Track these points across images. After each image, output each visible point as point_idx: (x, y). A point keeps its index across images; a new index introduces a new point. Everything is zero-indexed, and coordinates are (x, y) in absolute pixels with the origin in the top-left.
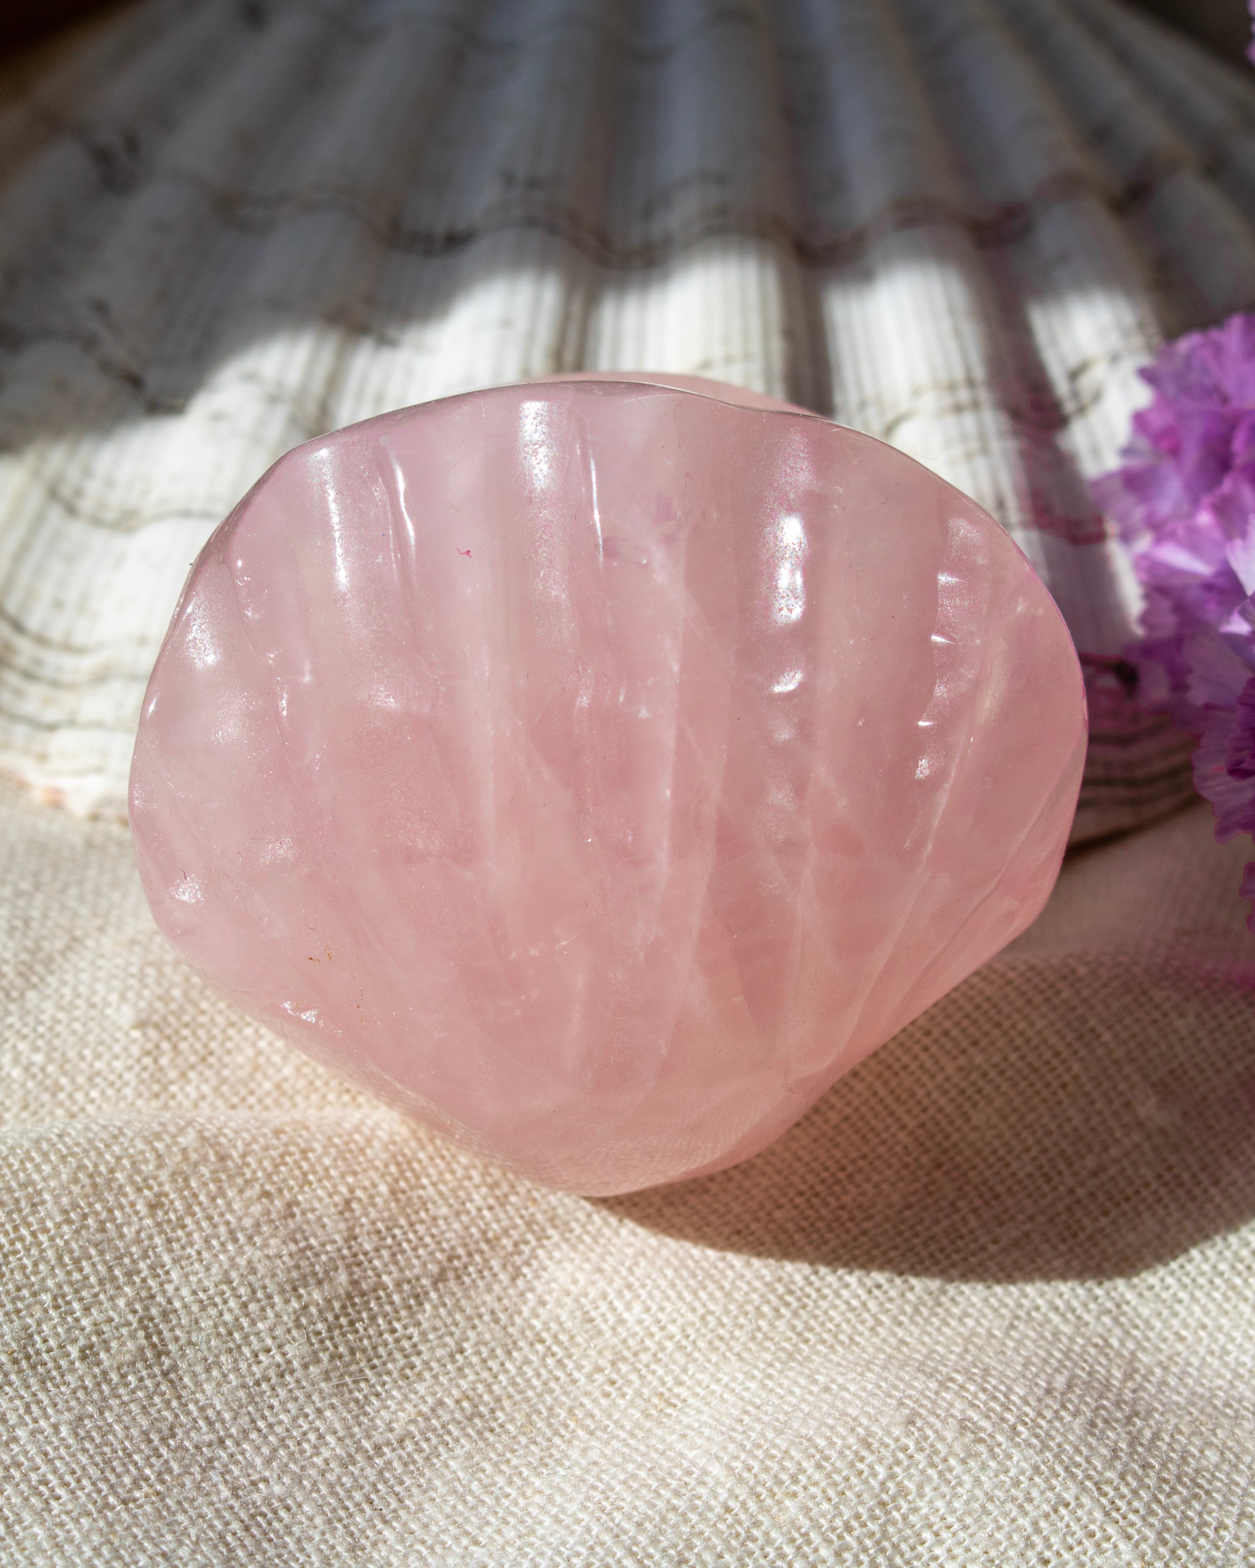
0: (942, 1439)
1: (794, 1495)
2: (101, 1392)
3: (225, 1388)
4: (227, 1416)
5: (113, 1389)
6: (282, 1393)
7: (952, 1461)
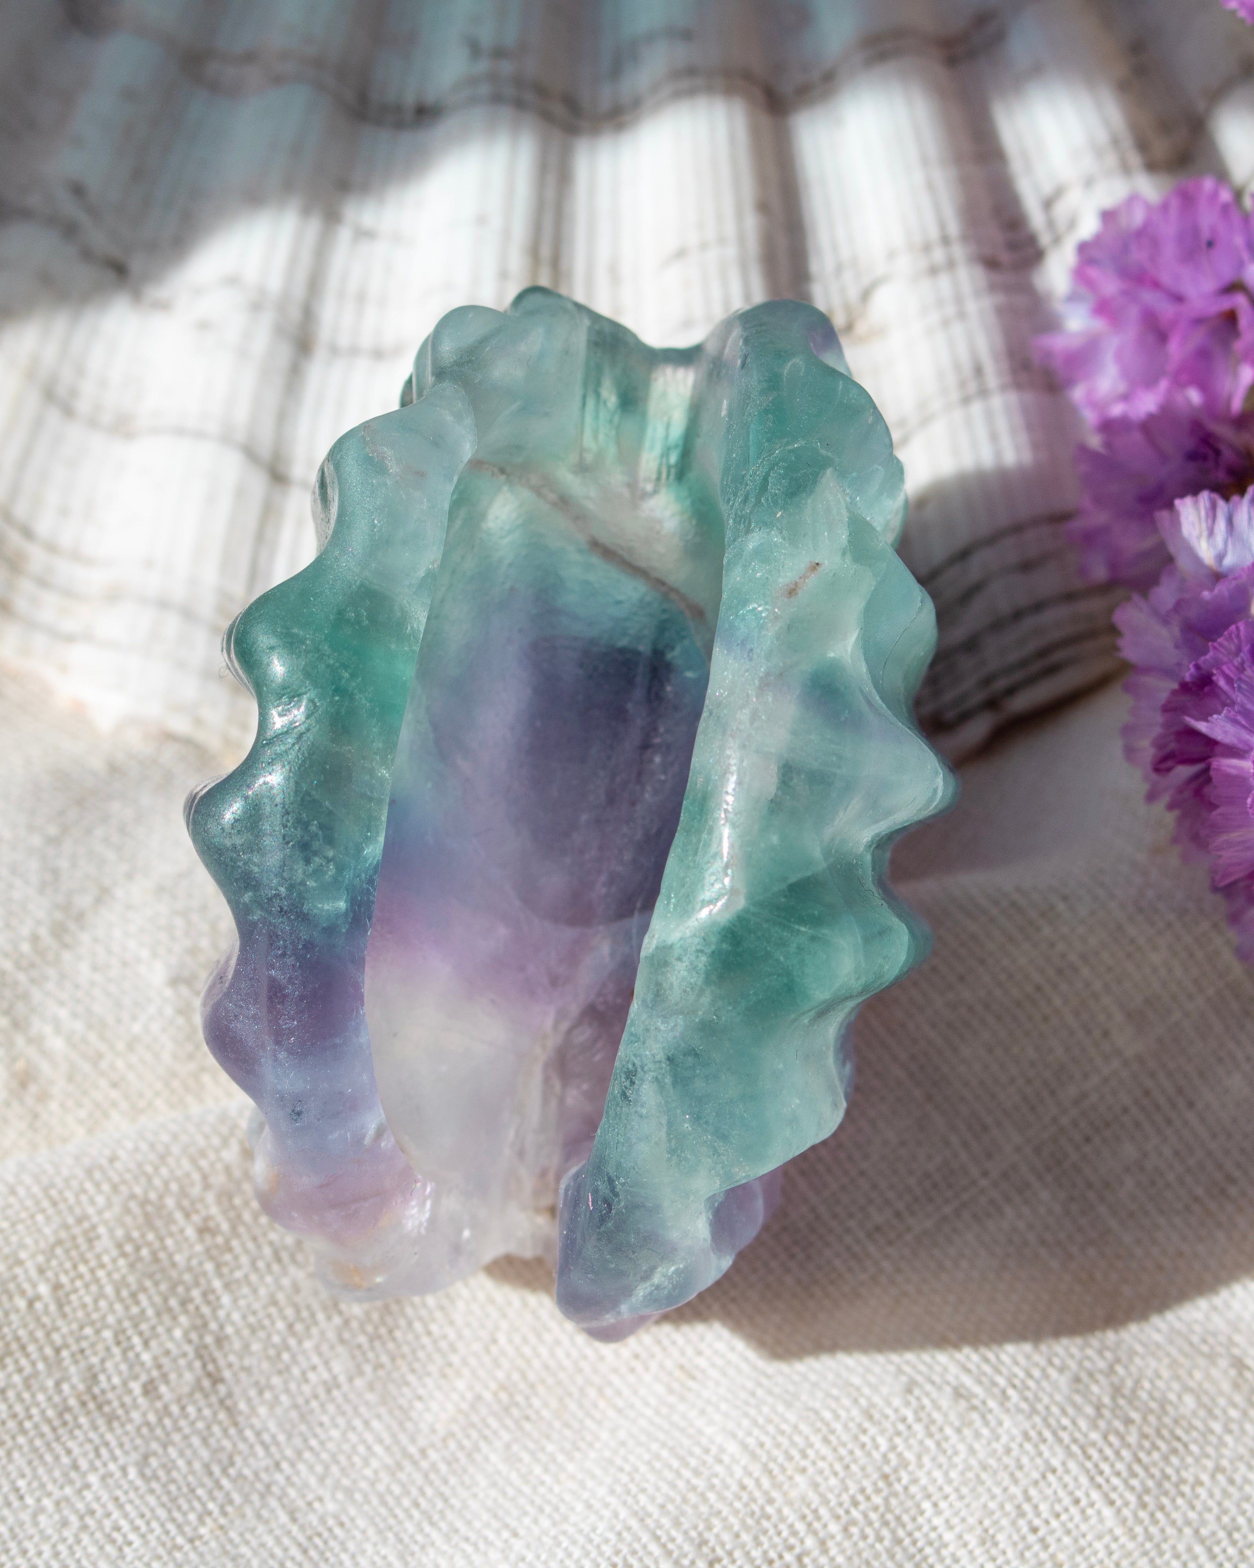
0: (938, 1408)
1: (803, 1470)
2: (163, 1427)
3: (279, 1411)
4: (281, 1438)
5: (175, 1422)
6: (331, 1408)
7: (948, 1431)
